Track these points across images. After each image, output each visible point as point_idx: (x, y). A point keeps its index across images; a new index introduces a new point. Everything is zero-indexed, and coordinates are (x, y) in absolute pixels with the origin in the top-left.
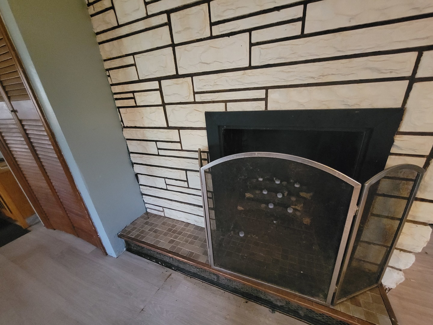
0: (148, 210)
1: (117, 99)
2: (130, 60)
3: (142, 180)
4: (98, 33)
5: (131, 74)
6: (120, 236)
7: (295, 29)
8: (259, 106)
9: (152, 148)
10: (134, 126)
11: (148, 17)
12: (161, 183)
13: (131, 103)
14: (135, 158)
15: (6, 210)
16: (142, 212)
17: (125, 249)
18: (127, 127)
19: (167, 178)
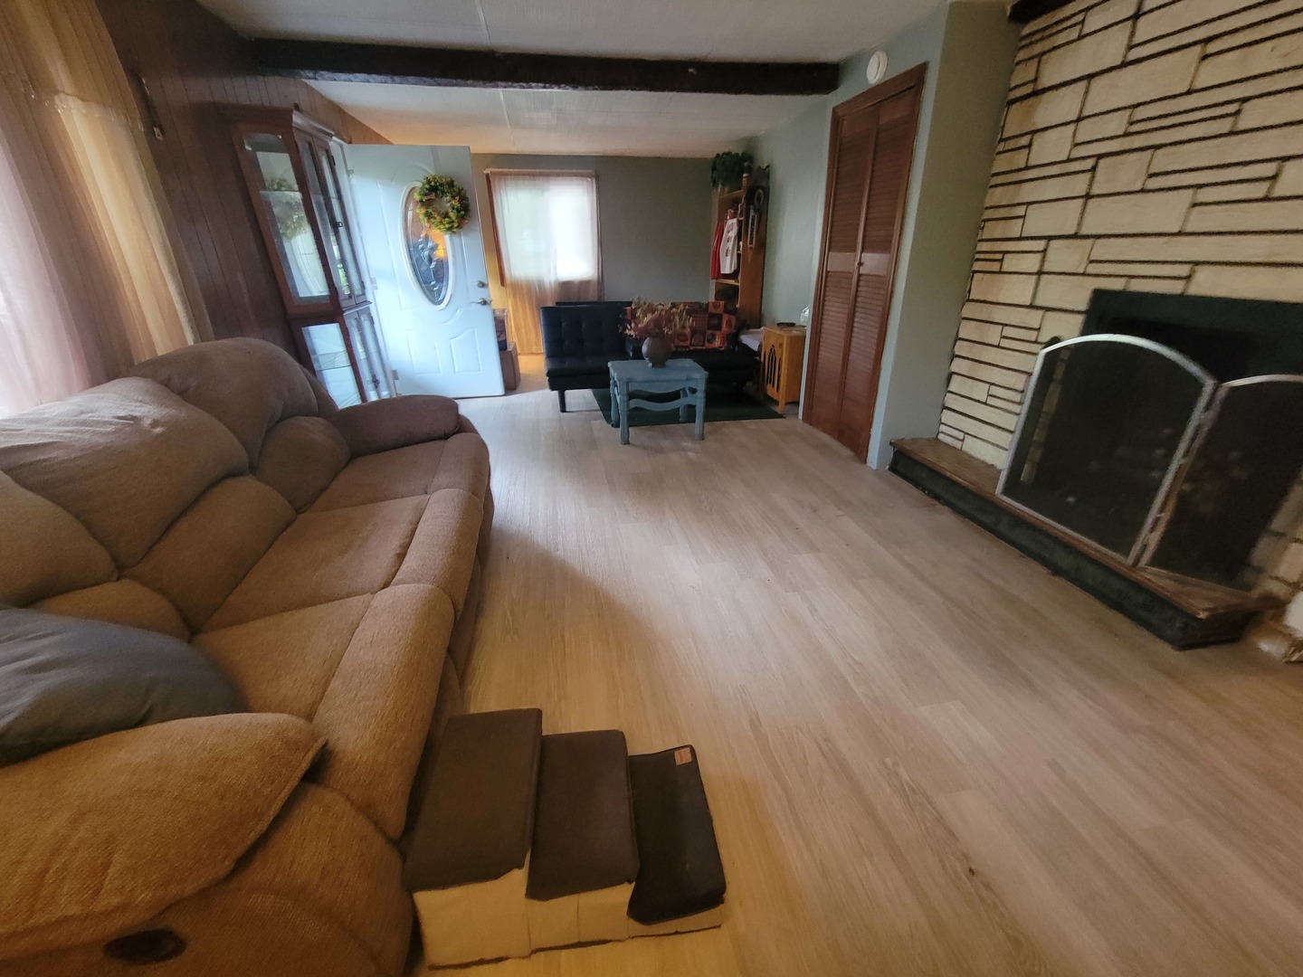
0: (941, 437)
1: (978, 260)
2: (1020, 211)
3: (956, 384)
4: (994, 175)
5: (1014, 229)
6: (891, 444)
7: (1259, 190)
8: (1175, 288)
9: (993, 335)
10: (982, 299)
11: (1069, 160)
12: (980, 391)
13: (995, 267)
14: (961, 348)
15: (773, 386)
16: (931, 435)
17: (887, 467)
18: (973, 301)
19: (993, 384)
